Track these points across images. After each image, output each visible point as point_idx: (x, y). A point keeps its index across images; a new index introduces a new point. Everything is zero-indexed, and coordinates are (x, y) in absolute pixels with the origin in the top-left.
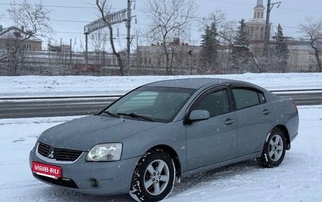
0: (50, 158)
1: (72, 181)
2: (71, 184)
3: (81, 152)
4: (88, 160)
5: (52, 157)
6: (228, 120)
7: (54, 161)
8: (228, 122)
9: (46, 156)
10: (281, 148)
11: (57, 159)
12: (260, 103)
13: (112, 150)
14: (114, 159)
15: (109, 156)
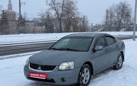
0: (39, 69)
1: (52, 79)
2: (52, 81)
3: (55, 66)
4: (59, 69)
5: (40, 69)
6: (106, 50)
7: (42, 71)
8: (106, 51)
9: (36, 69)
10: (121, 61)
11: (43, 70)
12: (114, 43)
13: (70, 65)
14: (71, 68)
15: (69, 67)
